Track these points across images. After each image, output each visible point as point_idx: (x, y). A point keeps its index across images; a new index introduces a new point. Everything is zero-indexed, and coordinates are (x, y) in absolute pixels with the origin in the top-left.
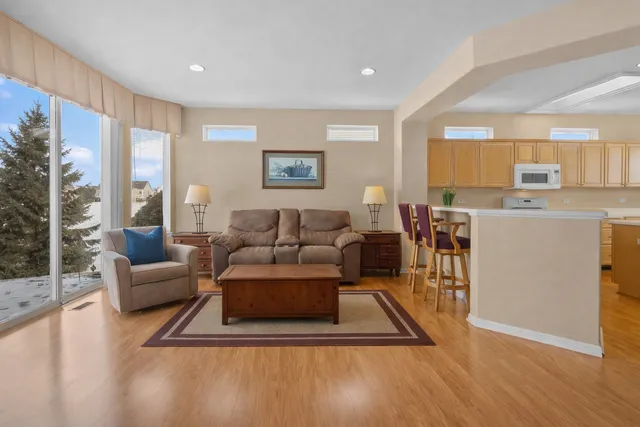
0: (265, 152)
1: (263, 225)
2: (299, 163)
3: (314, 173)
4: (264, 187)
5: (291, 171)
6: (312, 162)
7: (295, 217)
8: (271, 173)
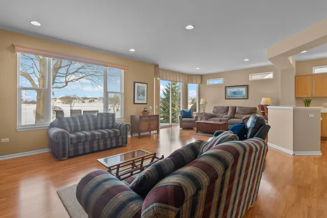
0: (226, 87)
1: (223, 111)
2: (238, 90)
3: (244, 93)
4: (226, 99)
5: (234, 93)
6: (243, 90)
7: (234, 109)
8: (228, 94)
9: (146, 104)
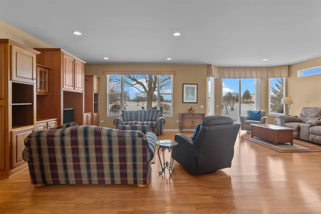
9: (197, 103)
